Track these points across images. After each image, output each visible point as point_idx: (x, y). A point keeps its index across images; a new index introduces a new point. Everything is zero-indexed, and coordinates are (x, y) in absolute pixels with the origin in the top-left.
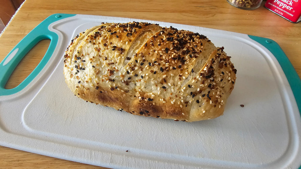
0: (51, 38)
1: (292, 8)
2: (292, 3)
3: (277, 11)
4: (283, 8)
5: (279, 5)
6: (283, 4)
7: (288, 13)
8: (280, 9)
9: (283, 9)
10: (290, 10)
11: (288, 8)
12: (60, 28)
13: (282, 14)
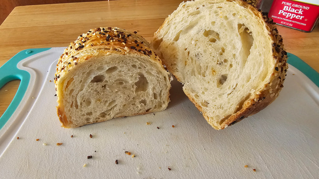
0: (21, 77)
1: (303, 17)
2: (302, 11)
3: (285, 23)
4: (291, 18)
5: (286, 16)
6: (290, 14)
7: (299, 23)
8: (287, 20)
9: (291, 20)
10: (301, 19)
11: (298, 17)
12: (31, 65)
13: (291, 25)
